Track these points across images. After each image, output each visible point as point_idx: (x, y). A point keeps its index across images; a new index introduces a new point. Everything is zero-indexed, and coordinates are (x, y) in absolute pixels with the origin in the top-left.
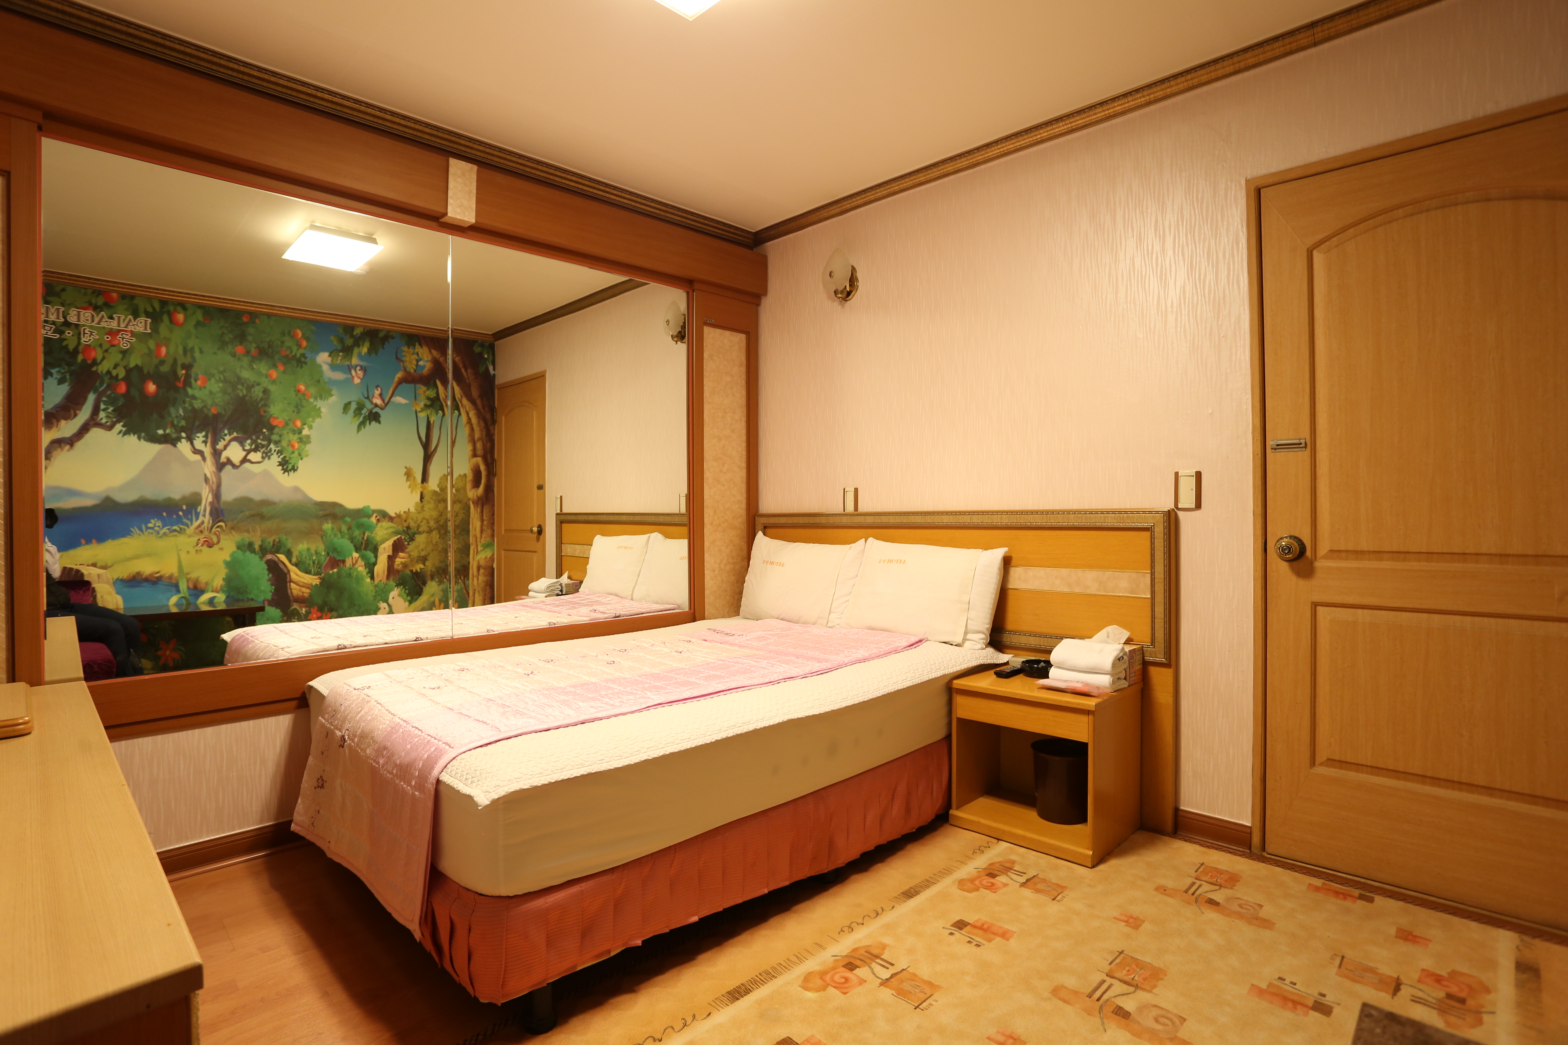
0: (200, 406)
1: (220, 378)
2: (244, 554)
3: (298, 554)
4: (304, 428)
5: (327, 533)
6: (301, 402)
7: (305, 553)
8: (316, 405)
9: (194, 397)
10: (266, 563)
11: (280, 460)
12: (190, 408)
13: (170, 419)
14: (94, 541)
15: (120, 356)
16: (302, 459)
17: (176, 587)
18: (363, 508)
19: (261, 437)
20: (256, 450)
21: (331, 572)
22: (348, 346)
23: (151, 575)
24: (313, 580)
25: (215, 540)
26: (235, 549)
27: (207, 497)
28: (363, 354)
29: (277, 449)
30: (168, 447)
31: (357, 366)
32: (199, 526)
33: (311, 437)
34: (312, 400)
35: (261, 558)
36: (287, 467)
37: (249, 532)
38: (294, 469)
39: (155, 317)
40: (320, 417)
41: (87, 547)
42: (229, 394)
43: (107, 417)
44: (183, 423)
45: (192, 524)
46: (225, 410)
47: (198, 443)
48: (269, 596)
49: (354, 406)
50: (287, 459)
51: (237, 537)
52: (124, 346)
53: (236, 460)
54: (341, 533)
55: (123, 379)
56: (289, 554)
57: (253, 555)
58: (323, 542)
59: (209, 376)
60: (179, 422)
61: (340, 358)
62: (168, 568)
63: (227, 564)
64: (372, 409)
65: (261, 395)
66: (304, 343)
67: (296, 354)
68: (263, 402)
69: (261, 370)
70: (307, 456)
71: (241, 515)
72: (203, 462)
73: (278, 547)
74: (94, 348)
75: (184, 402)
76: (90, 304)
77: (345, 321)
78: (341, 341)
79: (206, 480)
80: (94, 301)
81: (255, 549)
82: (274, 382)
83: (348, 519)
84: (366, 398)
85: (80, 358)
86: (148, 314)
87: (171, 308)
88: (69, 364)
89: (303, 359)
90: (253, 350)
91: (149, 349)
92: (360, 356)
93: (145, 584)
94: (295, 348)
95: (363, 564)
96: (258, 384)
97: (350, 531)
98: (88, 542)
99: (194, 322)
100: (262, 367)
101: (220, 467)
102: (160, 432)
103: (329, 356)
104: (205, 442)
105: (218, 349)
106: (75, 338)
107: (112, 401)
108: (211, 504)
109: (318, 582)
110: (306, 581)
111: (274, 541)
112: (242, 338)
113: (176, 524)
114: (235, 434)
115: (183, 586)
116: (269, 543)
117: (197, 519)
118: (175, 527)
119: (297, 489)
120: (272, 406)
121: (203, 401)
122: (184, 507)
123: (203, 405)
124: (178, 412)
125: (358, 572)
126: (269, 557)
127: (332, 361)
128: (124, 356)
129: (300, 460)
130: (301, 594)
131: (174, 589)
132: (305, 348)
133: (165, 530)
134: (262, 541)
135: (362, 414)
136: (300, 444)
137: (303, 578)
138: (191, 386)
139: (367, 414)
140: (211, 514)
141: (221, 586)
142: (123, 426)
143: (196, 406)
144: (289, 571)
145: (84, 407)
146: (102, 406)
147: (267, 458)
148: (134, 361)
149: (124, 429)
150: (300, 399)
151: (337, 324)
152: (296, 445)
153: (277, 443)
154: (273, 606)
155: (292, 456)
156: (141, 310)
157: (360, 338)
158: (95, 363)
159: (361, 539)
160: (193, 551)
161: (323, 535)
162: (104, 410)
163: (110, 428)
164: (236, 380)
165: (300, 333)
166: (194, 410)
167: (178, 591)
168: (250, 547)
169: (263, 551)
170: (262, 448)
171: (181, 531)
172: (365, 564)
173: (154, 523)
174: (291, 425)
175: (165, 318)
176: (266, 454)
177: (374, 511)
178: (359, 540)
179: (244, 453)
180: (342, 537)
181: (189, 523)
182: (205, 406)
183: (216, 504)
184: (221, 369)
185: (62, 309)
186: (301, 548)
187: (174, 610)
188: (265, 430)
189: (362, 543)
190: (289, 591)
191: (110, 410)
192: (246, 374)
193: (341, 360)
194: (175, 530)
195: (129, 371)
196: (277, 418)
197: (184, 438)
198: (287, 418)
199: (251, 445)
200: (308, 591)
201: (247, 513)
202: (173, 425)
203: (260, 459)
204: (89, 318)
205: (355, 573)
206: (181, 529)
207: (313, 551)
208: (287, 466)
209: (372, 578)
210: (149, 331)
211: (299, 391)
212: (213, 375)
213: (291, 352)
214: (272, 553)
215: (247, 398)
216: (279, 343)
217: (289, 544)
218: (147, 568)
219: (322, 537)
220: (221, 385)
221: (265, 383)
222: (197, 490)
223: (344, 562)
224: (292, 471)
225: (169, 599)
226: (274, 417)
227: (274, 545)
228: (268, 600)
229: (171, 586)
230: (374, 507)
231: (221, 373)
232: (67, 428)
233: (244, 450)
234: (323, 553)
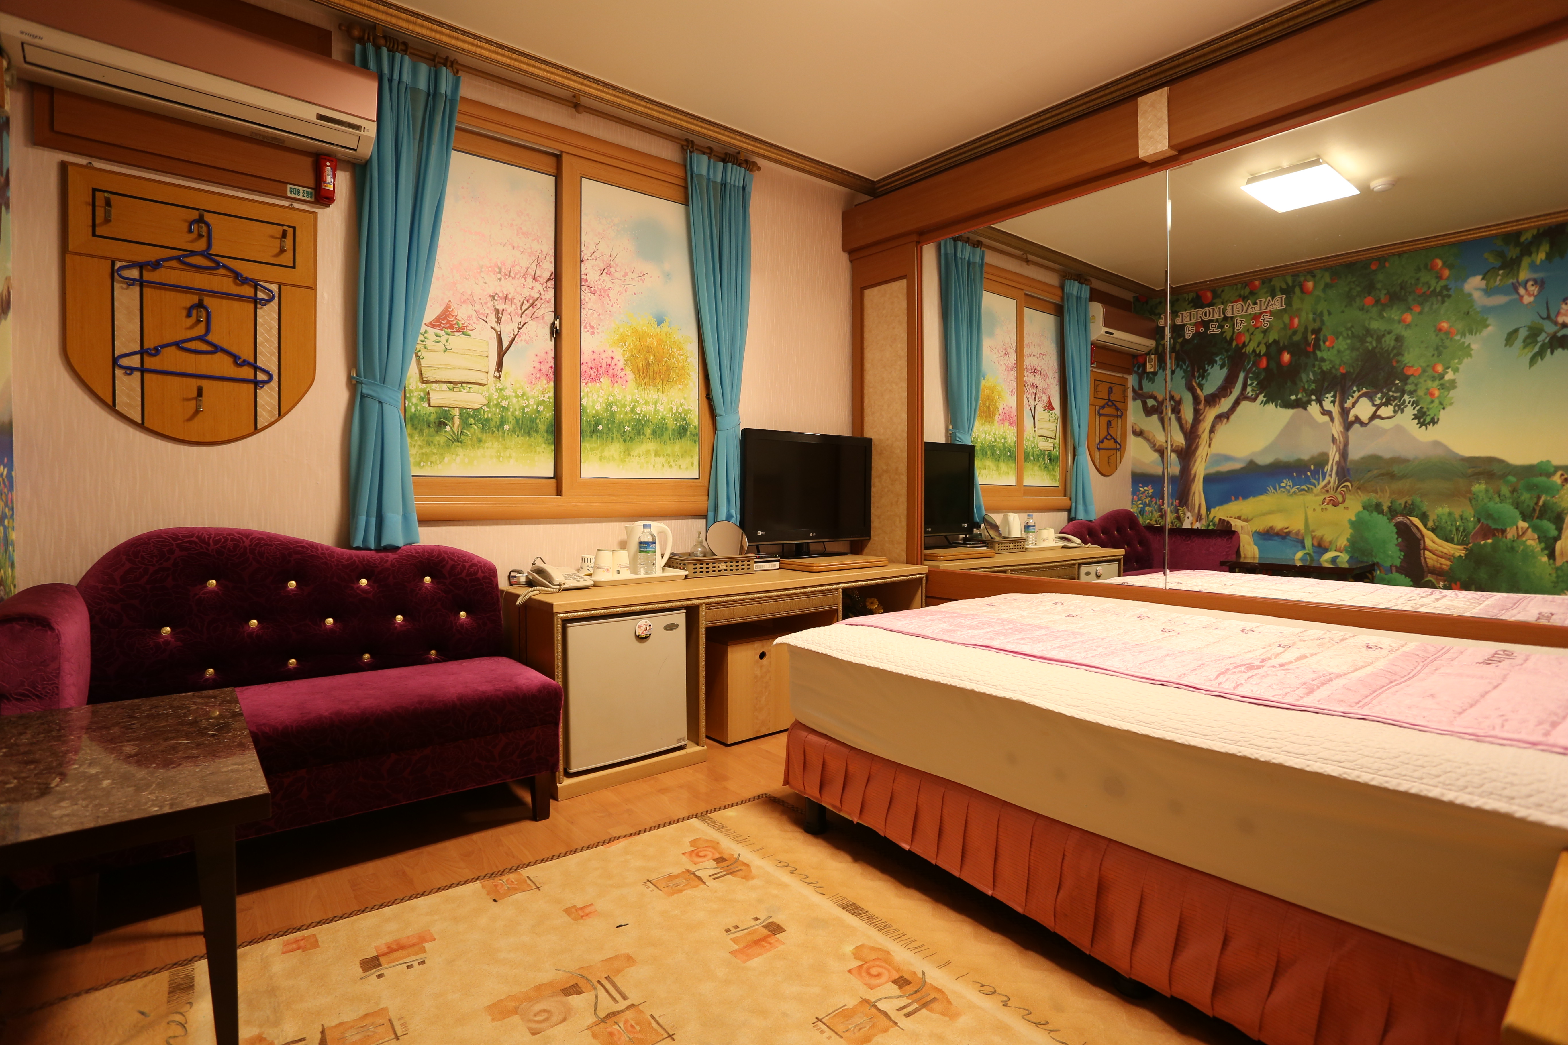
0: (1328, 367)
1: (1348, 335)
2: (1370, 515)
3: (1435, 517)
4: (1447, 372)
5: (1478, 496)
6: (1443, 343)
7: (1445, 518)
8: (1464, 343)
9: (1323, 360)
10: (1395, 525)
11: (1415, 412)
12: (1319, 371)
13: (1302, 385)
14: (1240, 498)
15: (1262, 335)
16: (1444, 409)
17: (1302, 543)
18: (1538, 463)
19: (1393, 389)
20: (1386, 404)
21: (1482, 542)
22: (1512, 258)
23: (1281, 530)
24: (1458, 551)
25: (1340, 499)
26: (1361, 509)
27: (1334, 456)
28: (1538, 262)
29: (1412, 400)
30: (1299, 411)
31: (1527, 282)
32: (1326, 486)
33: (1457, 381)
34: (1457, 338)
35: (1390, 520)
36: (1425, 420)
37: (1377, 493)
38: (1434, 421)
39: (1288, 292)
40: (1470, 356)
41: (1236, 502)
42: (1357, 350)
43: (1253, 390)
44: (1313, 386)
45: (1319, 484)
46: (1353, 367)
47: (1327, 404)
48: (1398, 563)
49: (1523, 333)
50: (1424, 410)
51: (1364, 497)
52: (1265, 325)
53: (1364, 418)
54: (1499, 496)
55: (1264, 355)
56: (1424, 518)
57: (1381, 516)
58: (1472, 506)
59: (1337, 334)
60: (1309, 386)
61: (1499, 278)
62: (1296, 524)
63: (1353, 524)
64: (1556, 333)
65: (1393, 343)
66: (1447, 273)
67: (1435, 289)
68: (1395, 352)
69: (1393, 316)
70: (1451, 404)
71: (1369, 474)
72: (1331, 423)
73: (1410, 510)
74: (1244, 334)
75: (1314, 366)
76: (1240, 296)
77: (1503, 230)
78: (1501, 255)
79: (1334, 440)
80: (1242, 293)
81: (1383, 510)
82: (1408, 326)
83: (1512, 479)
84: (1543, 319)
85: (1234, 343)
86: (1283, 292)
87: (1302, 279)
88: (1227, 351)
89: (1445, 293)
90: (1383, 297)
91: (1284, 323)
92: (1533, 267)
93: (1276, 538)
94: (1433, 283)
95: (1536, 537)
96: (1389, 333)
97: (1515, 494)
98: (1237, 499)
99: (1322, 285)
100: (1394, 314)
101: (1348, 426)
102: (1293, 397)
103: (1483, 279)
104: (1333, 402)
105: (1346, 307)
106: (1231, 329)
107: (1256, 377)
108: (1338, 463)
109: (1463, 553)
110: (1445, 551)
111: (1406, 502)
112: (1370, 288)
113: (1305, 484)
114: (1364, 390)
115: (1308, 543)
116: (1400, 504)
117: (1324, 479)
118: (1304, 487)
119: (1437, 444)
120: (1406, 354)
121: (1331, 361)
122: (1312, 467)
123: (1331, 366)
124: (1308, 377)
125: (1527, 547)
126: (1400, 519)
127: (1487, 285)
128: (1265, 335)
129: (1442, 411)
130: (1439, 565)
131: (1300, 545)
132: (1448, 278)
133: (1295, 489)
134: (1391, 503)
135: (1537, 342)
136: (1442, 391)
137: (1441, 546)
138: (1320, 350)
139: (1547, 341)
140: (1337, 473)
141: (1345, 545)
142: (1264, 397)
143: (1324, 368)
144: (1423, 536)
145: (1237, 385)
146: (1249, 382)
147: (1400, 412)
148: (1273, 336)
149: (1265, 399)
150: (1442, 340)
151: (1495, 236)
152: (1437, 393)
153: (1411, 393)
154: (1401, 573)
155: (1431, 406)
156: (1278, 289)
157: (1531, 243)
158: (1244, 345)
159: (1532, 504)
160: (1319, 509)
161: (1472, 498)
162: (1250, 385)
163: (1254, 400)
164: (1364, 333)
165: (1439, 263)
166: (1323, 373)
167: (1304, 547)
168: (1378, 508)
169: (1393, 512)
170: (1394, 401)
171: (1309, 491)
172: (1539, 538)
173: (1286, 483)
174: (1430, 371)
175: (1297, 290)
176: (1399, 406)
177: (1557, 468)
178: (1528, 506)
179: (1374, 408)
180: (1502, 501)
181: (1316, 482)
182: (1333, 367)
183: (1343, 463)
184: (1349, 325)
185: (1222, 306)
186: (1440, 511)
187: (1299, 563)
188: (1397, 382)
189: (1534, 510)
190: (1423, 561)
191: (1254, 385)
192: (1375, 325)
193: (1500, 280)
194: (1304, 490)
195: (1268, 346)
196: (1412, 367)
197: (1313, 400)
198: (1424, 365)
199: (1381, 399)
200: (1449, 563)
201: (1375, 472)
202: (1304, 390)
203: (1392, 414)
204: (1240, 309)
205: (1522, 547)
206: (1308, 488)
207: (1457, 516)
208: (1423, 419)
209: (1552, 556)
210: (1284, 306)
211: (1440, 330)
212: (1341, 333)
213: (1429, 288)
214: (1402, 515)
215: (1377, 350)
216: (1413, 281)
217: (1425, 507)
218: (1279, 523)
219: (1471, 501)
220: (1349, 341)
221: (1398, 329)
222: (1325, 450)
223: (1503, 531)
224: (1431, 424)
225: (1295, 554)
226: (1408, 366)
227: (1405, 506)
228: (1396, 567)
229: (1298, 542)
230: (1556, 462)
231: (1348, 329)
232: (1225, 404)
233: (1374, 405)
234: (1472, 519)
